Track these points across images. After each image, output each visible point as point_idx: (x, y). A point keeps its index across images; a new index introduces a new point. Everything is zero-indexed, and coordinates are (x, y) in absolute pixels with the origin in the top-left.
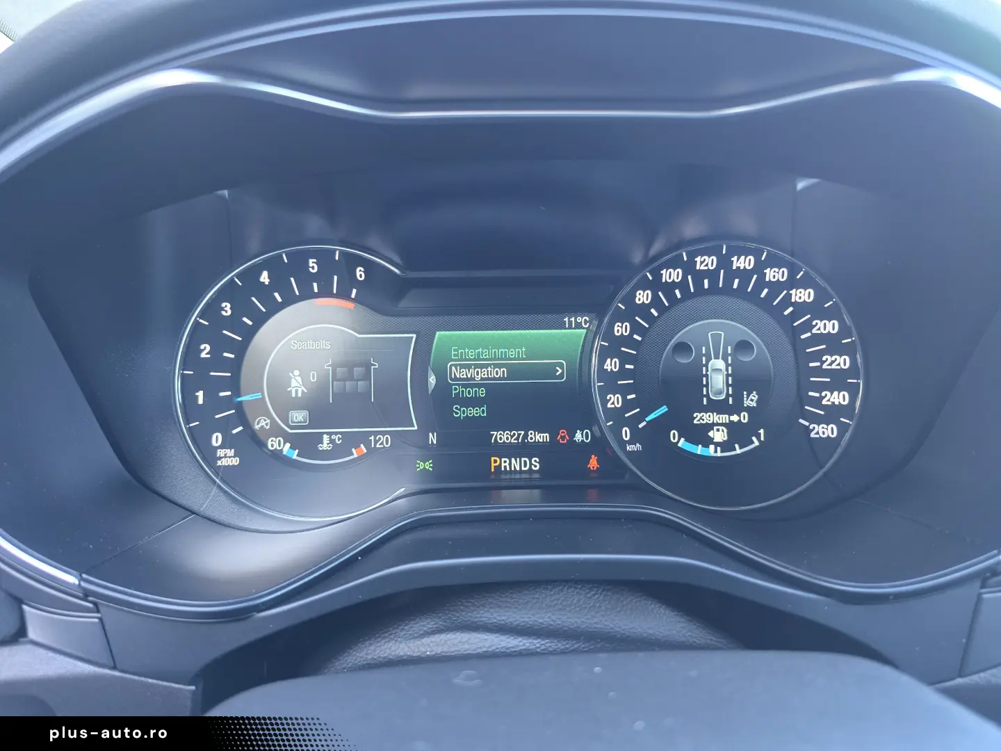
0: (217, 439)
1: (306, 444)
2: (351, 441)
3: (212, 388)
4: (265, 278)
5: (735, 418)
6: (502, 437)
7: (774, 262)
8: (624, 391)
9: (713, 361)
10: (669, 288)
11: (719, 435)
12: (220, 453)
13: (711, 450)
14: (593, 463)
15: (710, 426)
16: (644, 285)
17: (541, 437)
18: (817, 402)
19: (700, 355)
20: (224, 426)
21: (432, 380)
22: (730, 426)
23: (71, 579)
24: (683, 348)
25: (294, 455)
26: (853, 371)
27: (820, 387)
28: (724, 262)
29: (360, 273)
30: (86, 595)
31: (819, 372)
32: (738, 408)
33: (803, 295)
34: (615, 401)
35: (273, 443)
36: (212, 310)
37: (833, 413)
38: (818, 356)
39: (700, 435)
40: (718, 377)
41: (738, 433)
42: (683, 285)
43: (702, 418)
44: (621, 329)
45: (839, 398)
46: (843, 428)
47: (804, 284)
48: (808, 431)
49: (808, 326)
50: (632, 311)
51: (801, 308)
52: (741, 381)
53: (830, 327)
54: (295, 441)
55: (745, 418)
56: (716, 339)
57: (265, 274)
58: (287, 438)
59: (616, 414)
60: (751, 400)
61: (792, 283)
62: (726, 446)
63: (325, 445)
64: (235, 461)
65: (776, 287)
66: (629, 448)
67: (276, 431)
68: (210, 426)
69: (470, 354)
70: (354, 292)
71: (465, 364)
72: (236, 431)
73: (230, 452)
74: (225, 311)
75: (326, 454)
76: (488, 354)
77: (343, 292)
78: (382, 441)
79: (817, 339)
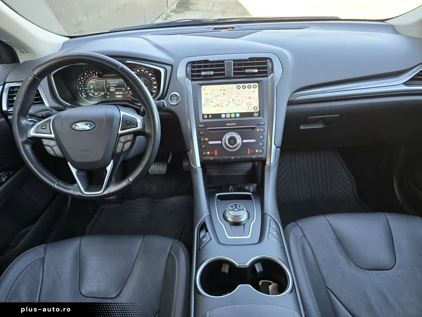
1: (94, 94)
2: (99, 94)
3: (82, 87)
4: (86, 74)
6: (117, 93)
7: (146, 70)
12: (84, 95)
14: (128, 96)
17: (122, 93)
18: (153, 88)
20: (84, 92)
21: (108, 86)
25: (92, 96)
27: (153, 86)
28: (140, 70)
29: (97, 73)
30: (71, 106)
31: (153, 84)
33: (150, 74)
35: (90, 94)
36: (80, 78)
37: (155, 89)
38: (153, 82)
42: (139, 72)
46: (155, 91)
47: (150, 73)
48: (152, 91)
49: (151, 78)
51: (150, 76)
53: (154, 78)
54: (92, 94)
58: (91, 93)
61: (149, 73)
63: (96, 94)
65: (147, 73)
66: (131, 94)
67: (90, 93)
68: (82, 92)
69: (112, 83)
70: (96, 75)
71: (111, 84)
72: (85, 93)
73: (85, 95)
74: (82, 78)
75: (96, 96)
76: (114, 83)
77: (95, 75)
78: (103, 94)
79: (153, 80)
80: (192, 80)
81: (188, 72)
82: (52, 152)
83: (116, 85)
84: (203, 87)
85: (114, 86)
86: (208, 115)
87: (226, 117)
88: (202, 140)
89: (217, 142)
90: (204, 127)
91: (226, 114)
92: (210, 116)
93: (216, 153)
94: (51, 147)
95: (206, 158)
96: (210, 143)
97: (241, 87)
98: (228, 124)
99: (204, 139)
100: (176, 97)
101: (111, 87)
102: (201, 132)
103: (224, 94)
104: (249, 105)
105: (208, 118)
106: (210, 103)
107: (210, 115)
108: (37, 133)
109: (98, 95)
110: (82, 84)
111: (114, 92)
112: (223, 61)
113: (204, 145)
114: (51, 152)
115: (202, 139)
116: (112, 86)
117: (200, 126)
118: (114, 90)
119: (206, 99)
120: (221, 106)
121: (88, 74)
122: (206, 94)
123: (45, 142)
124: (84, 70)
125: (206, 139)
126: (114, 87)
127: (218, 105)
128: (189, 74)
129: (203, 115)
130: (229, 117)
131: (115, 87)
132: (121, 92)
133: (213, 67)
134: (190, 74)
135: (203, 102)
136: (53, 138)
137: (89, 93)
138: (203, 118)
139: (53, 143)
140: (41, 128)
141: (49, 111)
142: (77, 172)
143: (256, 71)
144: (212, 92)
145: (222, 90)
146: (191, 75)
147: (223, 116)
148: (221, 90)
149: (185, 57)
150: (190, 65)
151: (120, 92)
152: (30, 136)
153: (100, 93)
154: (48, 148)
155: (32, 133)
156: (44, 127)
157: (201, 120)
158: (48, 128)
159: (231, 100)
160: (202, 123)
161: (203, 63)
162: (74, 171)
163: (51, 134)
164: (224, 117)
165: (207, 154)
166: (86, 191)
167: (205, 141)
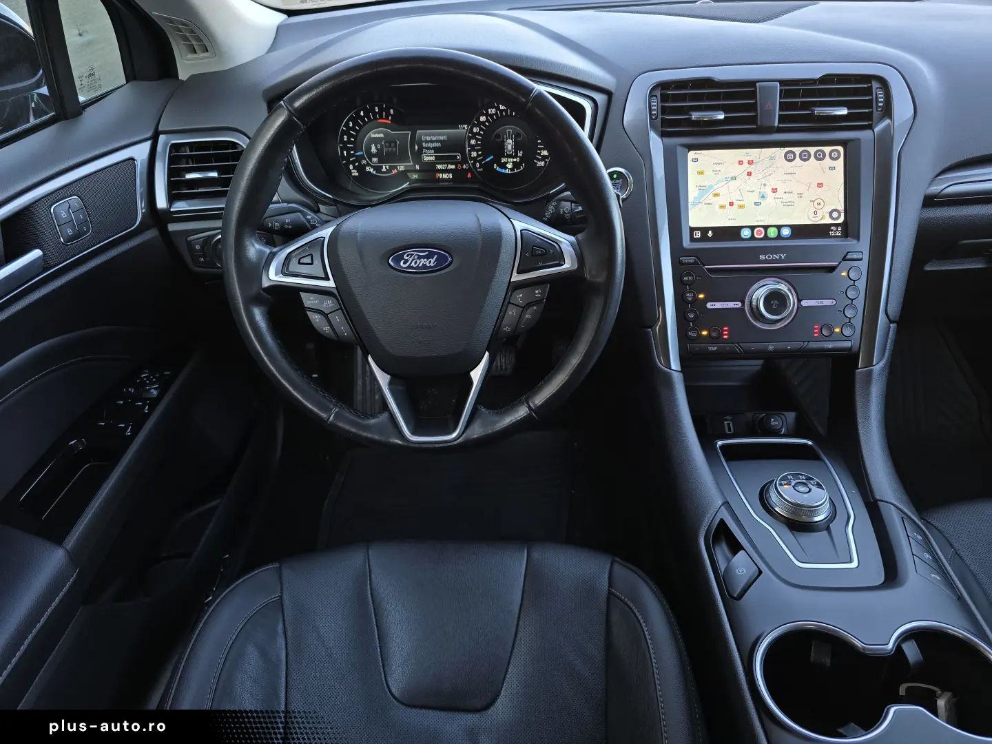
0: (351, 167)
1: (378, 169)
2: (392, 168)
3: (348, 150)
4: (362, 113)
5: (515, 160)
6: (440, 167)
8: (477, 151)
9: (508, 140)
10: (491, 116)
11: (510, 166)
12: (353, 171)
13: (507, 171)
14: (469, 176)
15: (506, 163)
16: (483, 115)
17: (453, 167)
18: (539, 154)
19: (503, 138)
20: (353, 162)
21: (416, 147)
22: (513, 162)
23: (331, 196)
24: (498, 136)
25: (374, 172)
27: (541, 149)
29: (392, 111)
30: (334, 200)
32: (516, 156)
34: (474, 154)
35: (368, 169)
36: (347, 125)
37: (544, 158)
39: (504, 166)
40: (509, 145)
41: (516, 165)
42: (496, 114)
43: (503, 160)
44: (476, 130)
45: (545, 153)
46: (546, 162)
48: (536, 164)
50: (480, 124)
52: (517, 147)
54: (375, 168)
55: (518, 160)
56: (509, 132)
57: (362, 112)
58: (372, 167)
59: (475, 159)
60: (520, 154)
62: (512, 169)
63: (384, 169)
64: (357, 174)
66: (479, 170)
67: (368, 165)
68: (349, 163)
69: (429, 138)
70: (390, 118)
71: (427, 142)
72: (357, 164)
73: (356, 171)
74: (351, 125)
75: (384, 173)
76: (434, 138)
77: (387, 118)
78: (402, 168)
80: (663, 135)
81: (653, 112)
82: (327, 329)
83: (438, 145)
84: (692, 154)
85: (433, 148)
86: (704, 230)
87: (752, 238)
88: (690, 299)
89: (731, 305)
90: (695, 263)
91: (752, 228)
92: (710, 234)
93: (726, 335)
94: (325, 315)
95: (697, 347)
96: (709, 305)
97: (798, 154)
98: (762, 257)
99: (694, 295)
100: (620, 181)
101: (424, 150)
102: (687, 275)
103: (749, 174)
104: (819, 204)
105: (704, 238)
106: (712, 199)
107: (710, 232)
108: (285, 275)
109: (388, 171)
110: (349, 142)
111: (432, 164)
112: (752, 83)
113: (695, 312)
114: (325, 329)
115: (689, 296)
116: (428, 148)
117: (684, 260)
118: (432, 158)
119: (702, 189)
120: (741, 207)
121: (366, 115)
122: (701, 173)
123: (309, 300)
124: (358, 102)
125: (701, 296)
126: (433, 151)
127: (731, 204)
128: (656, 118)
129: (692, 230)
130: (762, 236)
131: (436, 150)
132: (452, 164)
133: (719, 99)
134: (660, 117)
135: (693, 193)
136: (332, 290)
137: (364, 166)
138: (692, 239)
139: (328, 304)
140: (299, 263)
141: (299, 214)
142: (390, 384)
143: (844, 111)
144: (718, 168)
145: (746, 164)
146: (662, 120)
147: (746, 233)
148: (741, 163)
149: (645, 70)
150: (658, 93)
151: (447, 163)
152: (265, 284)
153: (396, 167)
154: (315, 318)
155: (273, 276)
156: (308, 260)
157: (686, 243)
158: (317, 262)
159: (768, 190)
160: (690, 252)
161: (693, 88)
162: (383, 379)
163: (327, 279)
164: (749, 236)
165: (700, 335)
166: (414, 433)
167: (696, 299)
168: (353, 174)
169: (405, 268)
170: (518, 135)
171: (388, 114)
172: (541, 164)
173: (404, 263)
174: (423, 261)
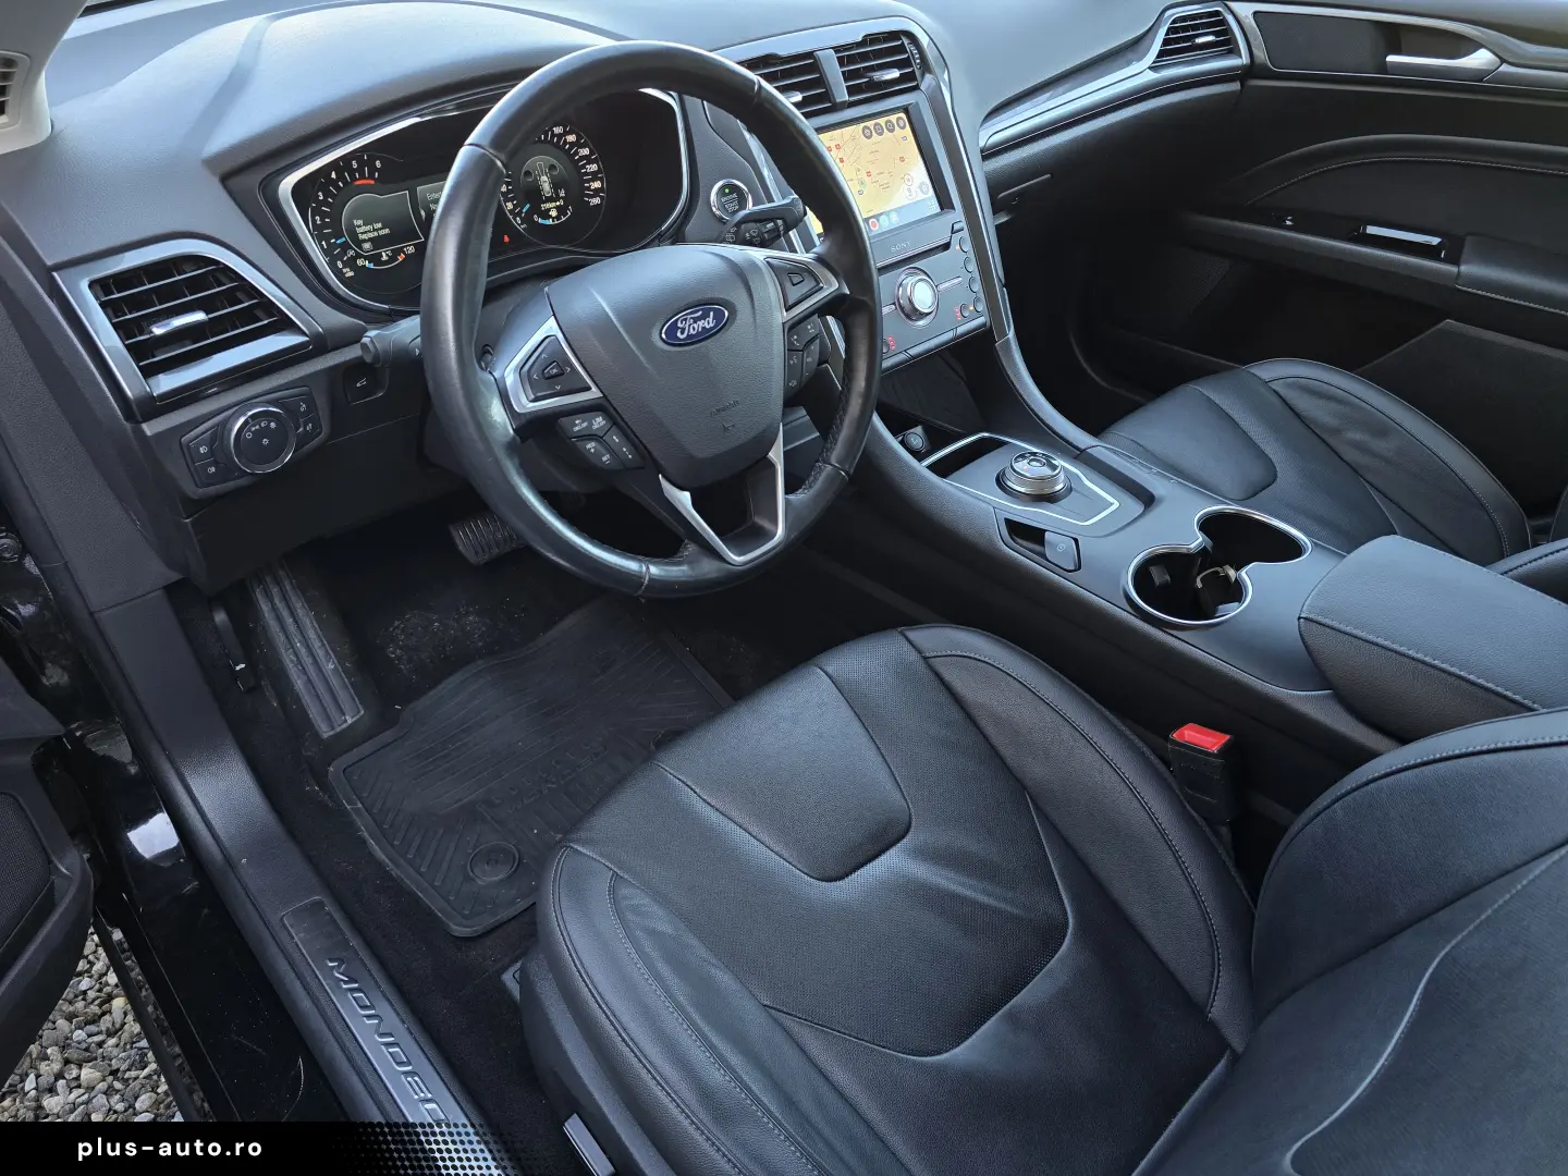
0: (340, 265)
1: (376, 259)
2: (396, 253)
3: (327, 239)
4: (333, 175)
5: (558, 203)
7: (556, 124)
8: (511, 200)
9: (542, 177)
11: (554, 213)
12: (344, 271)
13: (550, 222)
14: (505, 239)
15: (549, 210)
18: (589, 188)
19: (535, 176)
20: (340, 257)
21: (423, 213)
22: (557, 208)
24: (528, 173)
25: (372, 266)
26: (599, 171)
27: (588, 181)
29: (378, 164)
31: (586, 174)
32: (558, 198)
33: (571, 138)
34: (510, 206)
35: (360, 262)
36: (316, 199)
37: (597, 192)
38: (584, 166)
39: (545, 214)
40: (546, 184)
41: (561, 211)
43: (544, 206)
45: (597, 185)
46: (602, 198)
47: (570, 133)
48: (588, 203)
49: (576, 153)
51: (572, 144)
52: (556, 185)
53: (585, 151)
54: (370, 259)
55: (562, 202)
56: (540, 166)
57: (333, 173)
58: (366, 258)
59: (512, 212)
60: (562, 194)
61: (566, 133)
62: (558, 218)
63: (385, 258)
64: (351, 274)
65: (560, 136)
66: (521, 226)
67: (359, 256)
68: (335, 259)
70: (377, 175)
72: (345, 259)
73: (348, 270)
74: (321, 197)
75: (386, 263)
77: (371, 176)
78: (411, 250)
79: (582, 158)
82: (607, 458)
93: (894, 345)
94: (600, 439)
97: (872, 128)
98: (895, 248)
103: (842, 160)
109: (392, 259)
110: (326, 225)
112: (810, 55)
114: (604, 459)
121: (340, 176)
123: (575, 426)
130: (877, 227)
136: (599, 401)
137: (355, 259)
139: (599, 423)
140: (545, 378)
142: (694, 503)
143: (895, 74)
145: (834, 150)
153: (401, 250)
154: (589, 448)
159: (865, 174)
162: (684, 499)
163: (586, 388)
166: (740, 555)
168: (347, 275)
169: (683, 340)
170: (552, 167)
171: (373, 169)
172: (596, 201)
173: (682, 333)
174: (701, 323)
